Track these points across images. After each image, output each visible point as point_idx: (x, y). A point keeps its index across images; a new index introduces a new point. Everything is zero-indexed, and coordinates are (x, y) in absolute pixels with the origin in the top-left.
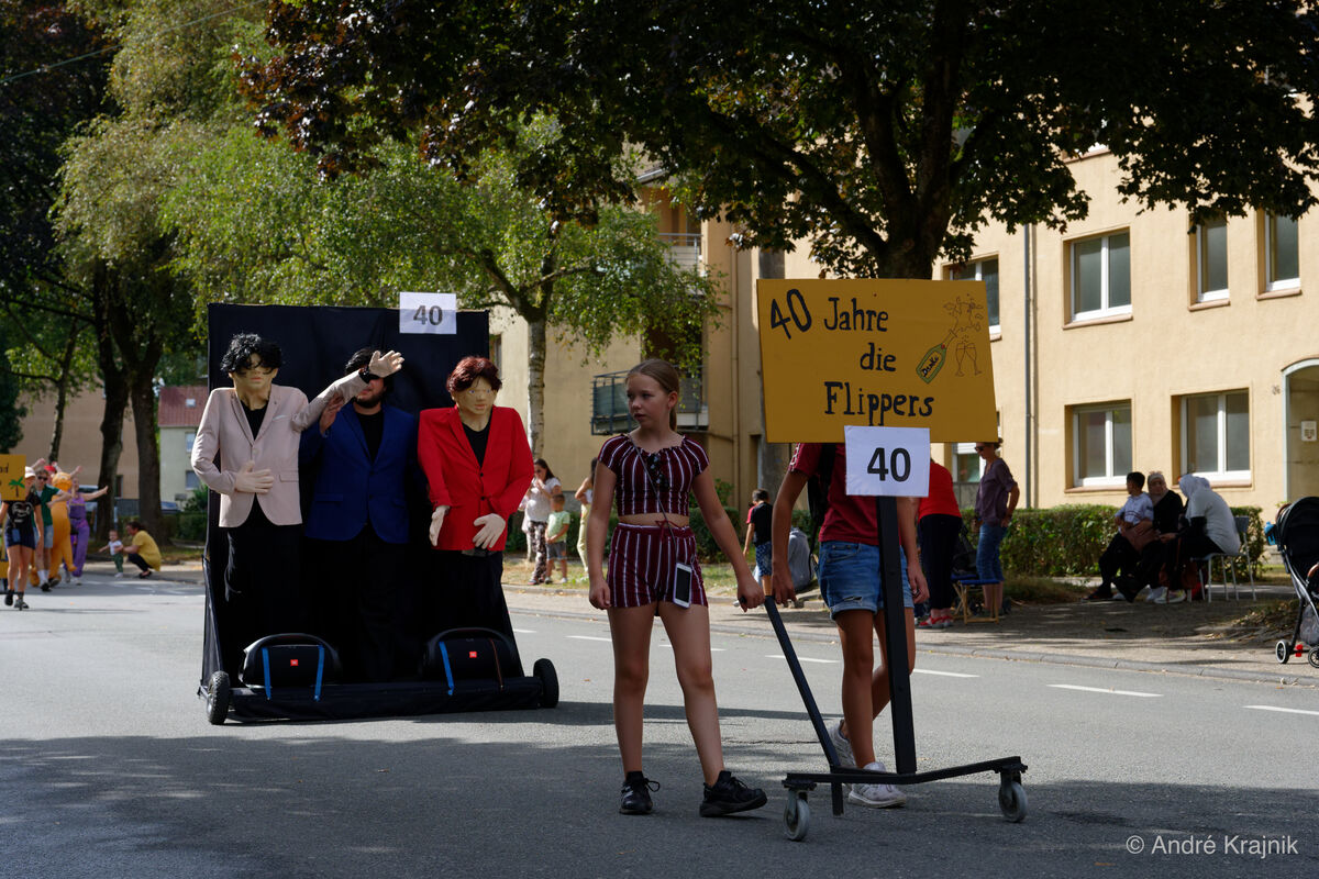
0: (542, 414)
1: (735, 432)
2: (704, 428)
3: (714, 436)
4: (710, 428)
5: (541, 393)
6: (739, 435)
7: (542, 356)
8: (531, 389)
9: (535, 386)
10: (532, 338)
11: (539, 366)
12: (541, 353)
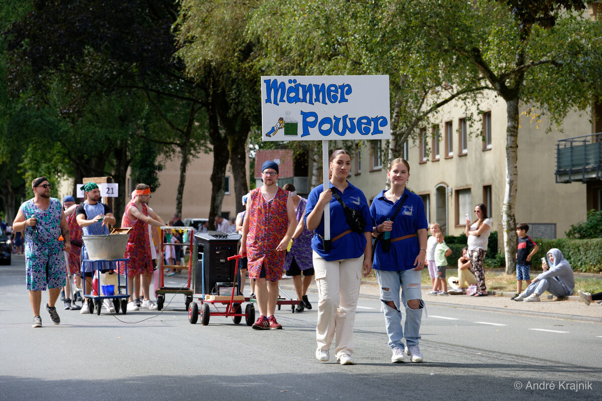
0: (516, 167)
5: (515, 152)
7: (516, 125)
8: (507, 149)
9: (511, 147)
10: (509, 112)
11: (514, 132)
12: (515, 123)
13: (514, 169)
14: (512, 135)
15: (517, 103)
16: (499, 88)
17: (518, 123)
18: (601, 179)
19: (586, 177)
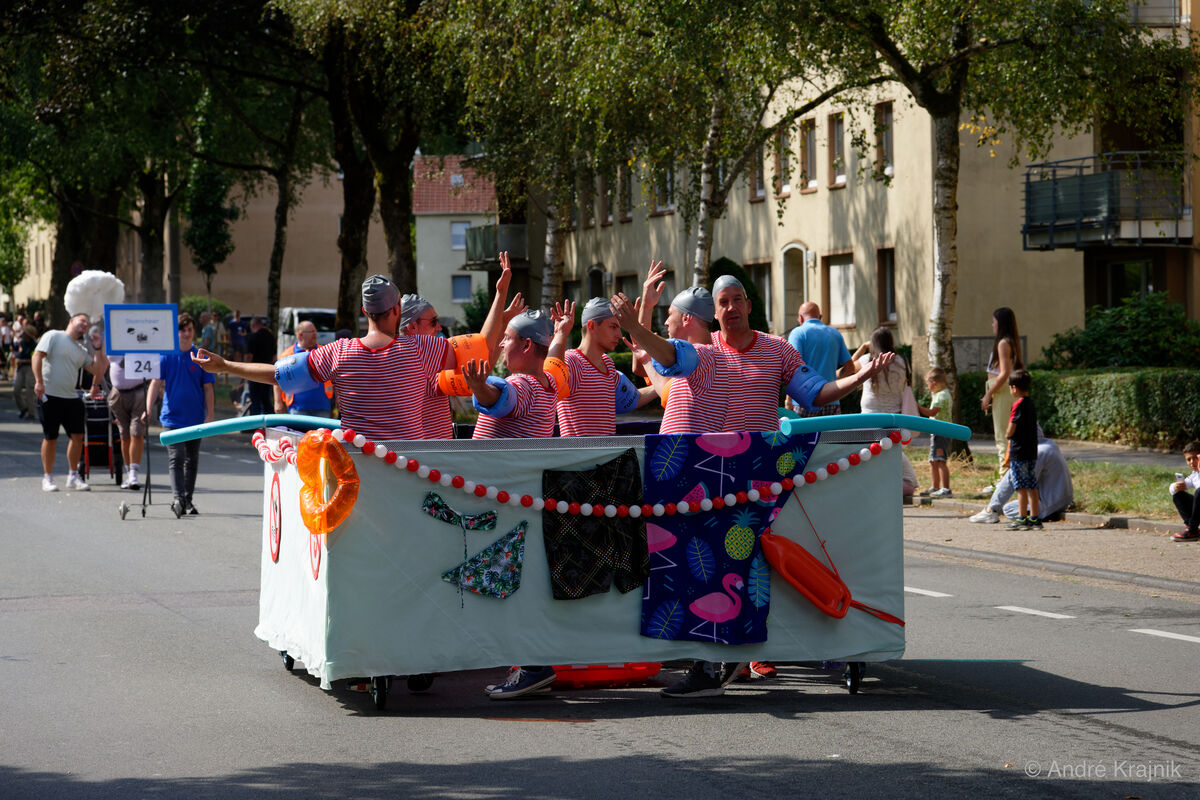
0: (954, 248)
2: (1188, 241)
3: (1199, 252)
5: (952, 217)
7: (954, 166)
8: (935, 212)
9: (945, 209)
10: (940, 140)
11: (951, 180)
12: (952, 161)
13: (950, 252)
14: (945, 186)
15: (956, 123)
16: (919, 93)
17: (958, 160)
18: (1115, 245)
19: (1083, 239)
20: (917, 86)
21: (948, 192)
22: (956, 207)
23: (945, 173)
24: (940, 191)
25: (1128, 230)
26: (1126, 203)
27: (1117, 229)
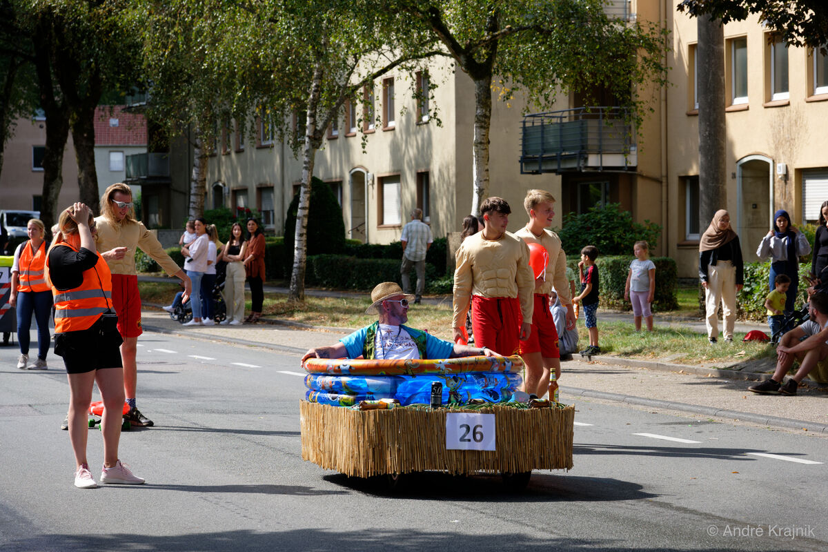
0: (487, 170)
1: (664, 173)
2: (634, 169)
3: (642, 176)
4: (639, 170)
5: (486, 149)
6: (667, 177)
7: (488, 114)
8: (476, 146)
9: (481, 143)
10: (478, 96)
11: (485, 123)
12: (486, 110)
13: (485, 173)
14: (481, 127)
15: (489, 83)
16: (464, 62)
17: (490, 110)
18: (583, 171)
19: (562, 166)
20: (462, 59)
21: (483, 131)
22: (489, 142)
23: (481, 119)
24: (478, 130)
25: (593, 161)
26: (592, 140)
27: (586, 160)
